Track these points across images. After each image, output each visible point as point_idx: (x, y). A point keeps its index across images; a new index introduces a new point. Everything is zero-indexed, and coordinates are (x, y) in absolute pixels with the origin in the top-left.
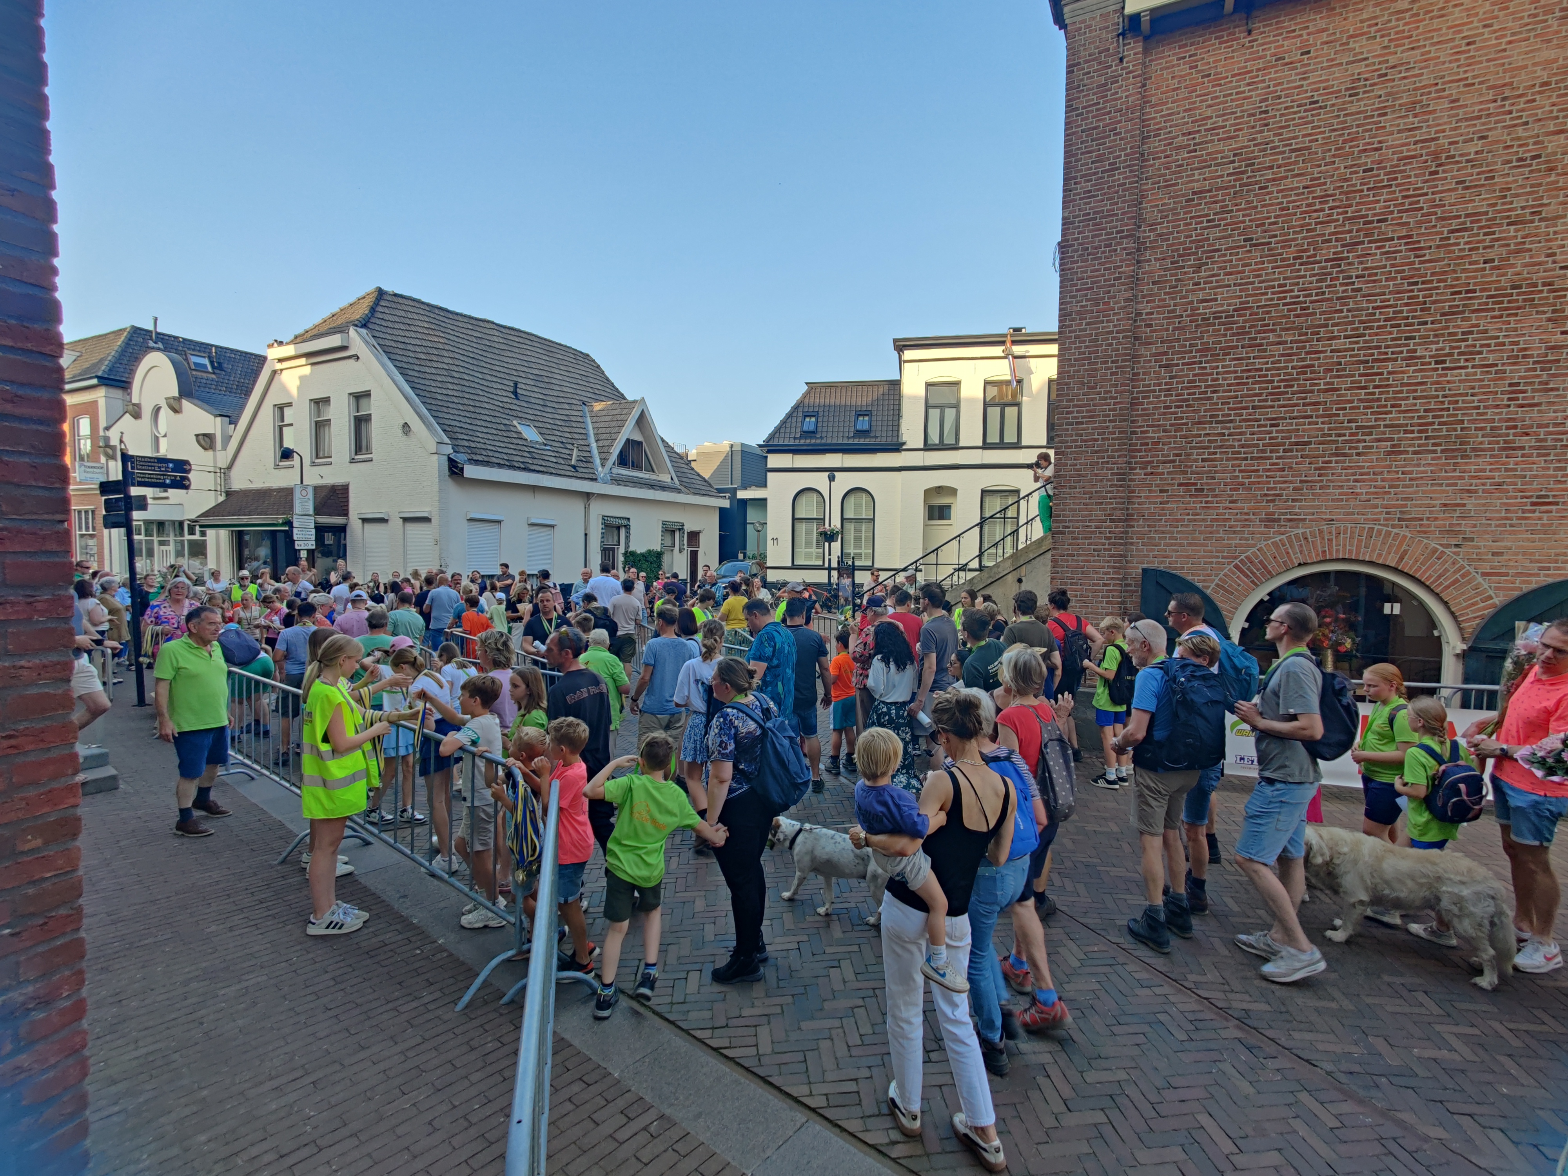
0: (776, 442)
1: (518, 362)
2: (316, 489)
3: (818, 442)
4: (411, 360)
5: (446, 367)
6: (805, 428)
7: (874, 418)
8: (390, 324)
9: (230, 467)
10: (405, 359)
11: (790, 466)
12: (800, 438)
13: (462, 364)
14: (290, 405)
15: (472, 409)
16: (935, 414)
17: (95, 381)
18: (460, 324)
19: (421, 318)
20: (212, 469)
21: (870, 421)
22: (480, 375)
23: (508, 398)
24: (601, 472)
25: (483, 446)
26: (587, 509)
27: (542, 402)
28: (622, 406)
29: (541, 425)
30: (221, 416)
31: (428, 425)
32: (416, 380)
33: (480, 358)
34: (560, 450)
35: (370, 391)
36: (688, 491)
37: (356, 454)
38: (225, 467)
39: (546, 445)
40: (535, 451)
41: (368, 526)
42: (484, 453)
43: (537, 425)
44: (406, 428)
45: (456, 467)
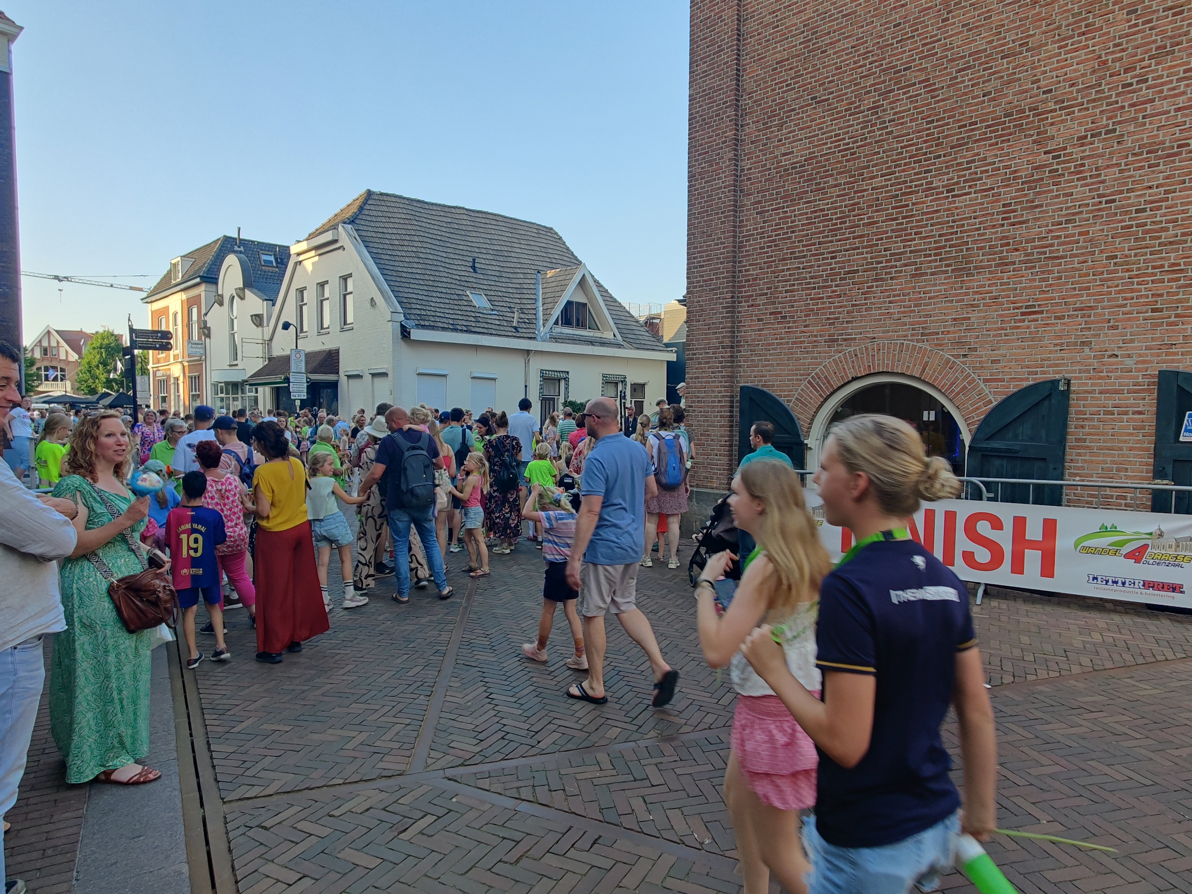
1: (482, 241)
5: (414, 249)
8: (370, 218)
9: (271, 340)
10: (381, 246)
14: (306, 288)
17: (199, 280)
18: (434, 213)
20: (260, 341)
22: (444, 255)
23: (466, 272)
24: (542, 331)
25: (433, 314)
26: (526, 364)
27: (498, 274)
28: (567, 272)
29: (493, 293)
30: (267, 300)
31: (387, 299)
32: (387, 263)
33: (447, 239)
34: (506, 314)
35: (352, 274)
36: (631, 347)
37: (344, 325)
38: (268, 339)
39: (493, 310)
40: (481, 316)
41: (351, 382)
42: (433, 319)
43: (489, 294)
44: (373, 301)
45: (406, 331)
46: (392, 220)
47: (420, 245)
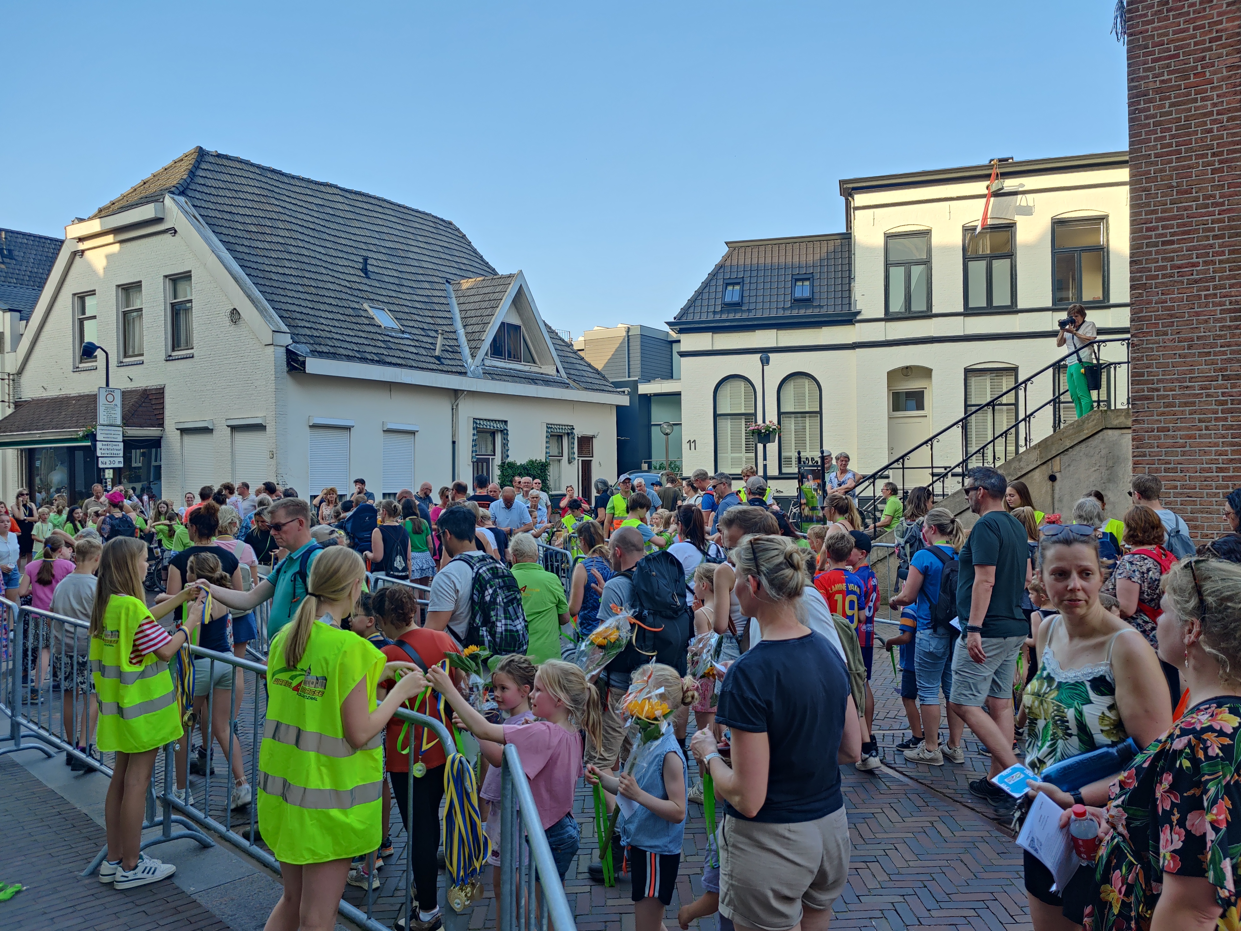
0: (690, 318)
1: (369, 232)
2: (123, 395)
3: (745, 316)
4: (239, 234)
5: (280, 240)
6: (728, 299)
7: (817, 283)
8: (214, 192)
9: (20, 373)
10: (231, 233)
11: (709, 348)
12: (721, 312)
13: (301, 237)
14: (92, 293)
15: (313, 290)
16: (898, 274)
18: (298, 190)
19: (251, 183)
21: (812, 286)
22: (322, 251)
23: (357, 277)
24: (471, 364)
25: (329, 335)
26: (454, 410)
27: (397, 281)
28: (495, 283)
29: (396, 308)
30: (10, 310)
31: (262, 311)
32: (246, 257)
33: (322, 229)
34: (421, 338)
35: (190, 271)
36: (578, 386)
37: (173, 350)
38: (14, 372)
39: (403, 332)
40: (391, 340)
41: (187, 439)
42: (330, 343)
43: (392, 309)
44: (235, 315)
45: (296, 361)
46: (242, 195)
47: (287, 234)
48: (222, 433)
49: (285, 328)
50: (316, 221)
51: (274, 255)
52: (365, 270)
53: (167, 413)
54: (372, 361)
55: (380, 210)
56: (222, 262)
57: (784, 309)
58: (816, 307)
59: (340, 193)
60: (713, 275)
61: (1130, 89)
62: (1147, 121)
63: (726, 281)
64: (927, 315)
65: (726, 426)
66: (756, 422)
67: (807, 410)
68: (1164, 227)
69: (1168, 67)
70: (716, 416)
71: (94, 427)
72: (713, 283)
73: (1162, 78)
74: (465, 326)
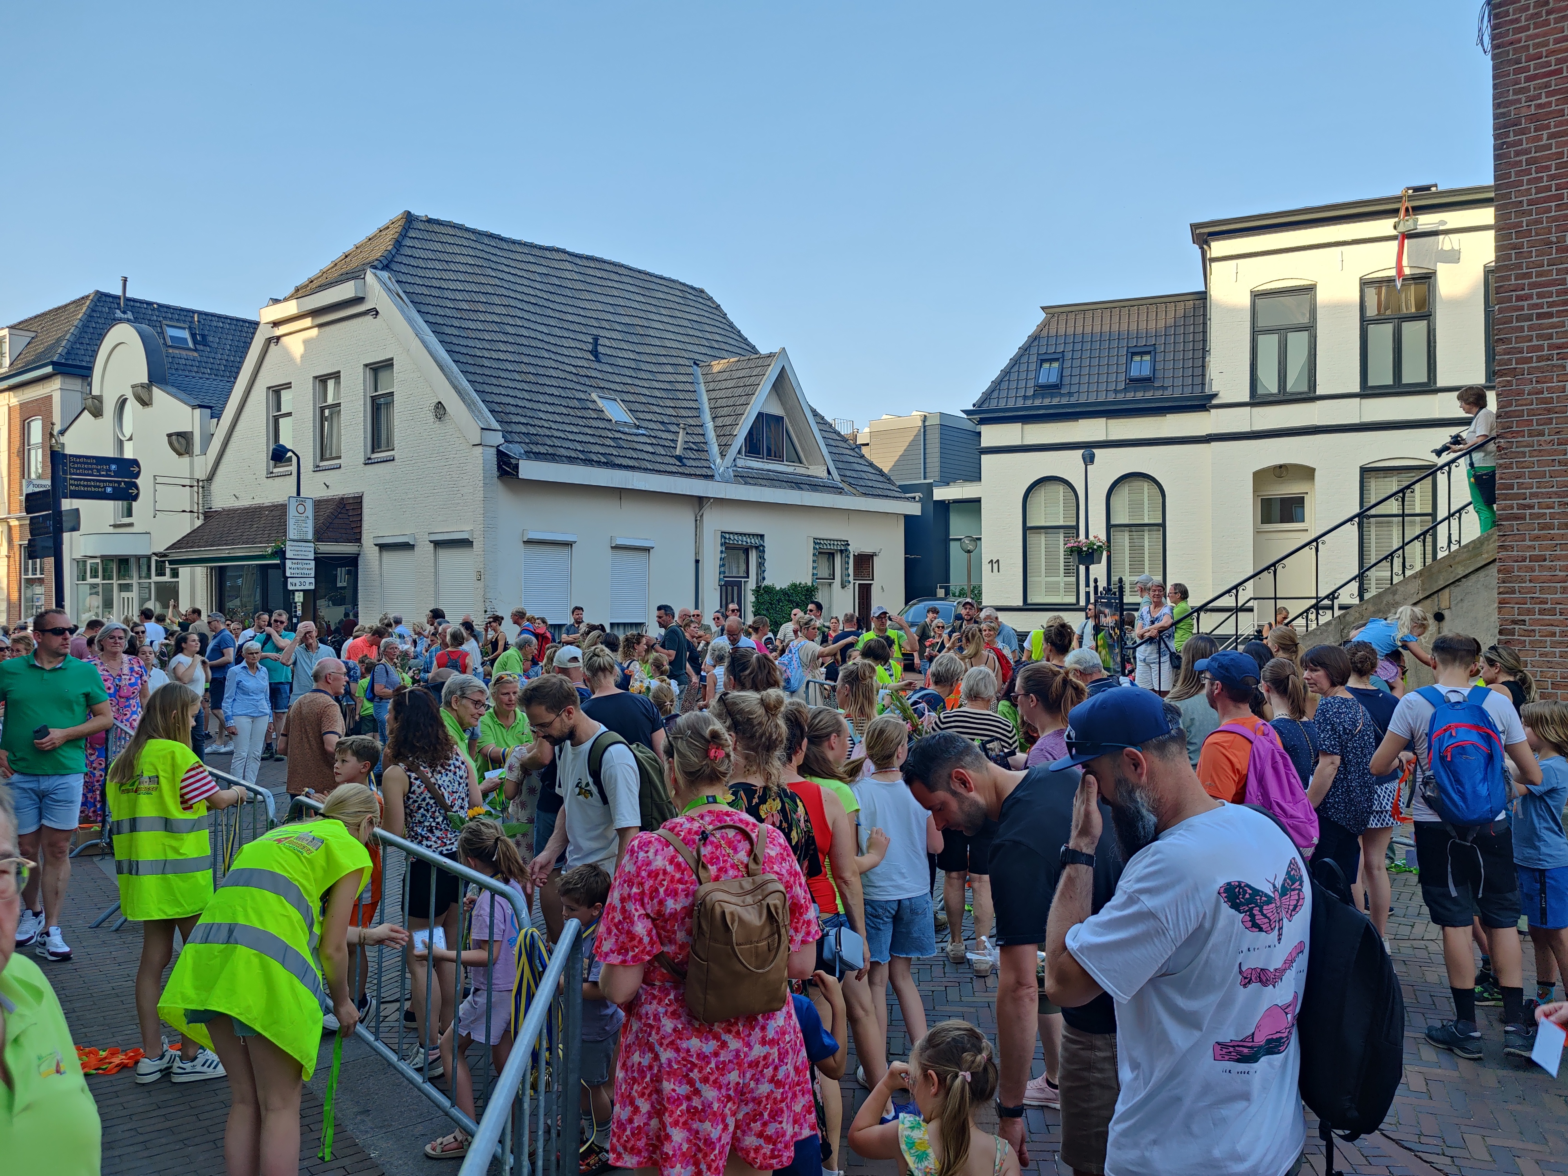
0: (993, 405)
1: (600, 307)
2: (318, 504)
3: (1064, 401)
4: (449, 312)
5: (496, 319)
6: (1042, 380)
7: (1160, 357)
8: (422, 263)
9: (210, 479)
10: (441, 312)
11: (1017, 442)
12: (1034, 396)
13: (520, 314)
14: (288, 386)
15: (532, 378)
16: (1269, 344)
17: (49, 369)
18: (518, 257)
20: (187, 482)
21: (1154, 362)
22: (545, 329)
23: (584, 360)
24: (720, 465)
25: (548, 433)
26: (698, 522)
27: (633, 365)
28: (752, 364)
29: (631, 398)
30: (200, 406)
31: (470, 405)
32: (455, 341)
33: (546, 304)
34: (659, 434)
35: (392, 359)
36: (854, 491)
37: (373, 452)
38: (204, 478)
39: (638, 427)
40: (623, 437)
41: (388, 556)
42: (549, 442)
43: (626, 399)
44: (440, 409)
45: (508, 464)
46: (453, 267)
47: (504, 311)
48: (425, 549)
49: (495, 425)
50: (539, 294)
51: (487, 336)
52: (595, 353)
53: (366, 525)
54: (599, 464)
55: (616, 277)
56: (427, 347)
57: (1116, 391)
58: (1158, 388)
59: (569, 259)
60: (1025, 350)
61: (1496, 117)
62: (1518, 159)
63: (1041, 357)
64: (1310, 396)
65: (1039, 542)
66: (1078, 536)
67: (1146, 521)
68: (1540, 296)
69: (1546, 87)
70: (1026, 529)
71: (285, 541)
72: (1024, 359)
73: (1539, 101)
74: (714, 419)
